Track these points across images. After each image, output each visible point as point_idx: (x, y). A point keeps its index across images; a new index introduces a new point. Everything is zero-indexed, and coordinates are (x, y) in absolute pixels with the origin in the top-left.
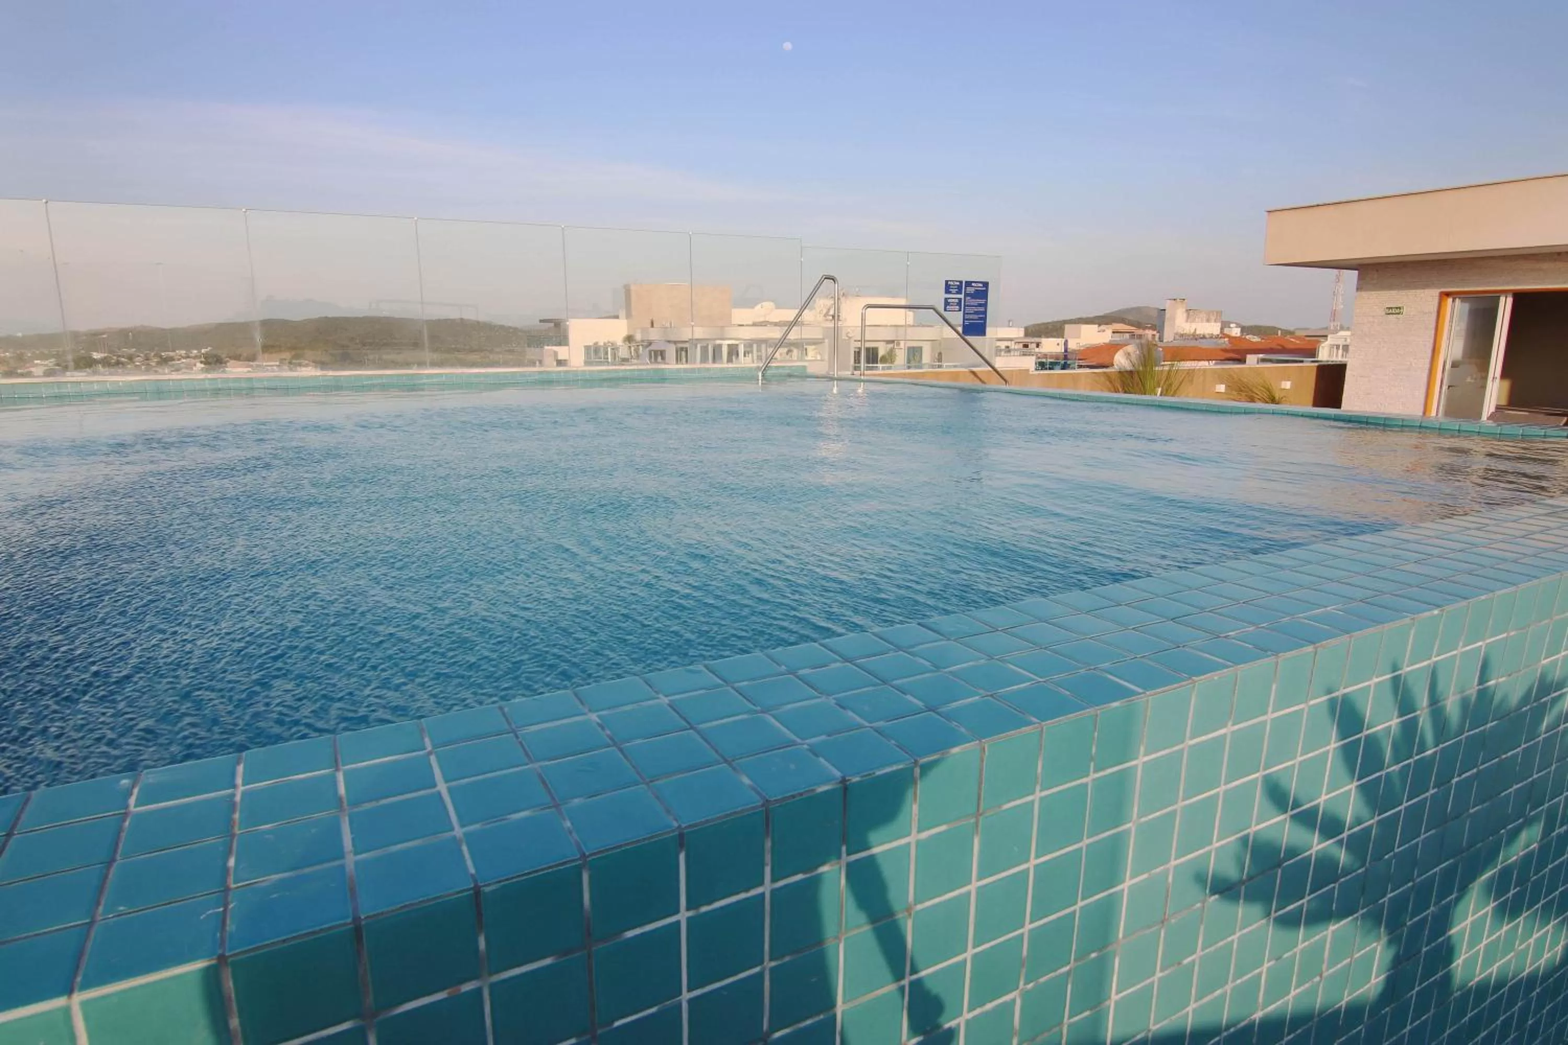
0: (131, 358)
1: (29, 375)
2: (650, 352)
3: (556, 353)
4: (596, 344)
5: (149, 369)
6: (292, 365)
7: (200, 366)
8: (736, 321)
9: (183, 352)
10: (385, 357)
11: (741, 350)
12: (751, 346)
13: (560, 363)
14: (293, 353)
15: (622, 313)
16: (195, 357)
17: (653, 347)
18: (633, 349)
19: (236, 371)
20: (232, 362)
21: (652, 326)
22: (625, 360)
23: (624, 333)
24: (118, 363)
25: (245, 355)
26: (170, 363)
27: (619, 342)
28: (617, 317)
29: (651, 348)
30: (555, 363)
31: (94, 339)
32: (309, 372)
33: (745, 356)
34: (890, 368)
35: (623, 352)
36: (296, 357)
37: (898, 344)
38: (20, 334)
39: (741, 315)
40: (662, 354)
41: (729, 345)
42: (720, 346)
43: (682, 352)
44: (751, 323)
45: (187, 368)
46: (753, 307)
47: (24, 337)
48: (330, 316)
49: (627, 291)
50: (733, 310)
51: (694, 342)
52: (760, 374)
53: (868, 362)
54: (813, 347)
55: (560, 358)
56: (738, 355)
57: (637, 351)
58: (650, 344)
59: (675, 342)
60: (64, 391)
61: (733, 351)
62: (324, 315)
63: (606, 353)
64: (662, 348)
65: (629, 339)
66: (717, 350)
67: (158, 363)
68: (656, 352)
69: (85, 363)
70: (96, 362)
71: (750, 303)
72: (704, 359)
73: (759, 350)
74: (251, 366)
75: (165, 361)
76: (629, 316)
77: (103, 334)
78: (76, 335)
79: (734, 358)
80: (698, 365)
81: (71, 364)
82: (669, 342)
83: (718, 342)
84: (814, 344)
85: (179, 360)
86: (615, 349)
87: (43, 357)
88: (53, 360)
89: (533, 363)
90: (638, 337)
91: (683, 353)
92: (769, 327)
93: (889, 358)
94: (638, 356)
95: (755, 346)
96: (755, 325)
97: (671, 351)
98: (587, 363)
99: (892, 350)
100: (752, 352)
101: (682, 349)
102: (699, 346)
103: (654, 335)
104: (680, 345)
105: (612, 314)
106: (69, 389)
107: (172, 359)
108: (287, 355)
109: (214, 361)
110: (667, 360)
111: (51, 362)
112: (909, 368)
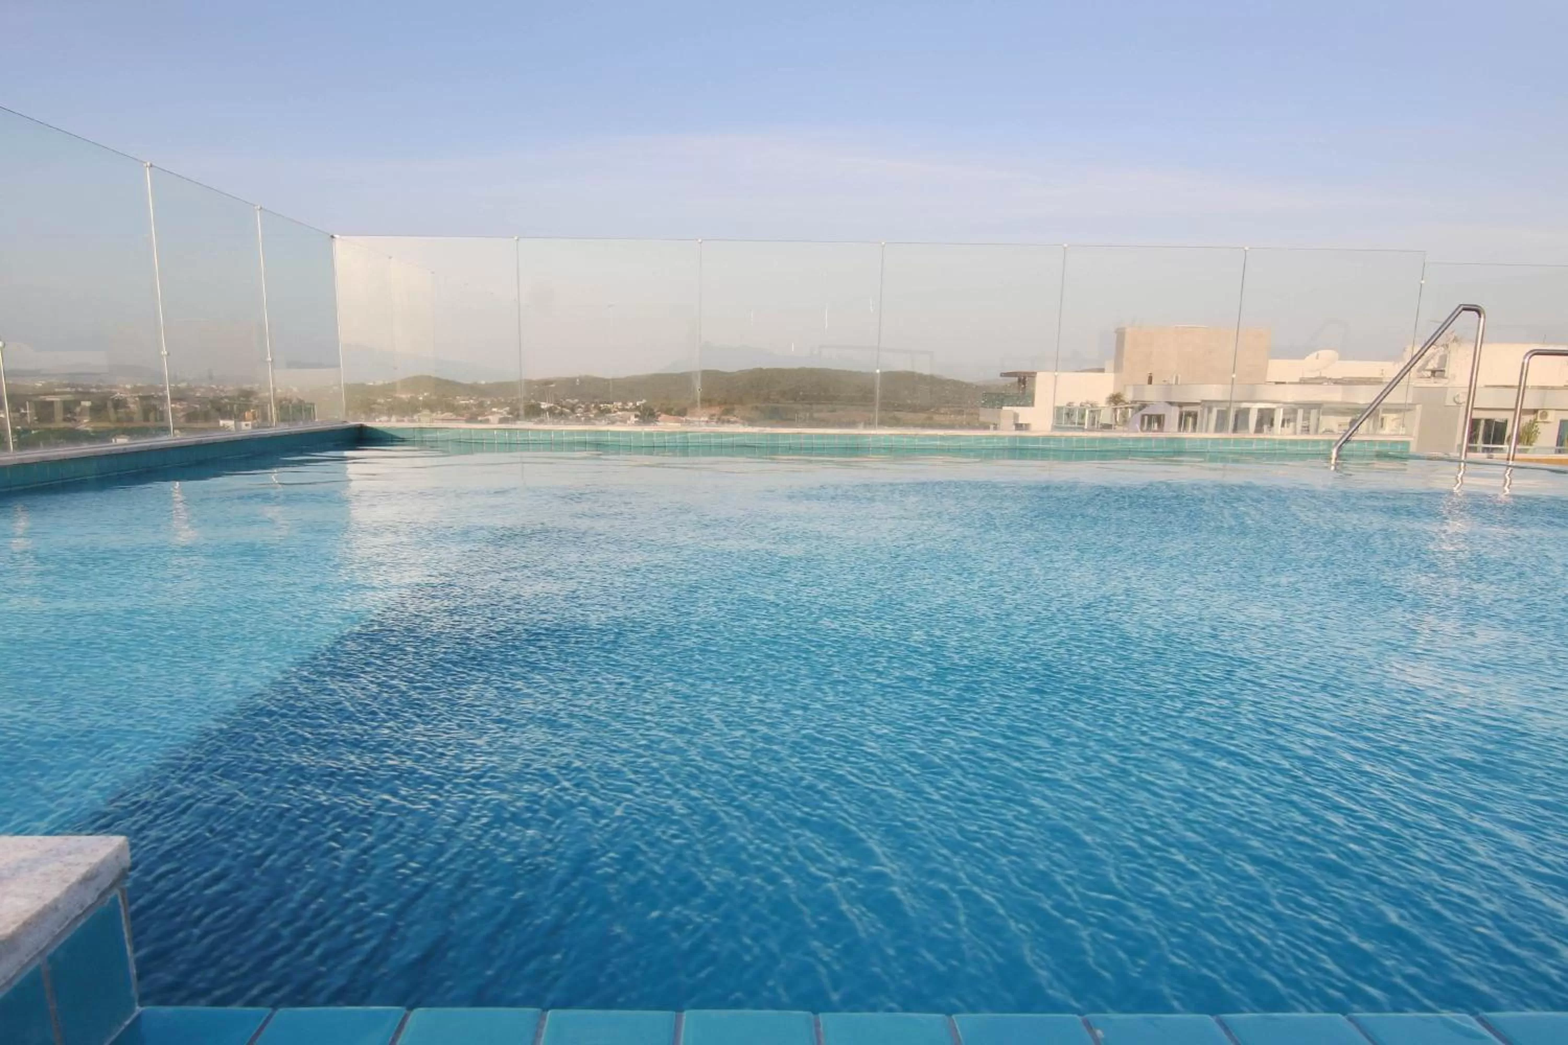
0: (573, 410)
1: (487, 421)
2: (1143, 416)
3: (1016, 416)
4: (1070, 404)
5: (588, 421)
6: (721, 421)
7: (633, 419)
8: (1273, 376)
9: (619, 404)
10: (816, 415)
11: (1279, 417)
12: (1295, 412)
13: (1019, 426)
14: (723, 408)
15: (1109, 365)
16: (630, 410)
17: (1145, 411)
18: (1119, 412)
19: (667, 426)
20: (663, 416)
21: (1150, 382)
22: (1108, 427)
23: (1110, 391)
24: (561, 413)
25: (676, 409)
26: (608, 415)
27: (1102, 402)
28: (1102, 370)
29: (1144, 412)
30: (1014, 427)
31: (544, 387)
32: (738, 429)
33: (1283, 425)
34: (1525, 451)
35: (1106, 417)
36: (728, 412)
37: (1545, 415)
38: (483, 382)
39: (1279, 369)
40: (1160, 419)
41: (1260, 410)
42: (1247, 411)
43: (1188, 417)
44: (1297, 380)
45: (621, 421)
46: (1303, 358)
47: (486, 384)
48: (765, 367)
49: (1120, 335)
50: (1271, 361)
51: (1208, 405)
52: (1334, 452)
53: (1486, 441)
54: (1394, 416)
55: (1020, 422)
56: (1272, 424)
57: (1124, 415)
58: (1144, 406)
59: (1180, 405)
60: (514, 439)
61: (1266, 418)
62: (758, 366)
63: (1083, 416)
64: (1159, 412)
65: (1115, 399)
66: (1241, 417)
67: (596, 415)
68: (1150, 416)
69: (533, 412)
70: (544, 411)
71: (1298, 353)
72: (1220, 427)
73: (1306, 418)
74: (681, 422)
75: (603, 412)
76: (1118, 368)
77: (552, 383)
78: (529, 383)
79: (1265, 427)
80: (1212, 435)
81: (522, 412)
82: (1171, 403)
83: (1244, 405)
84: (1397, 411)
85: (615, 412)
86: (1095, 411)
87: (500, 405)
88: (508, 408)
89: (985, 427)
90: (1129, 396)
91: (1190, 420)
92: (1325, 386)
93: (1527, 436)
94: (1125, 422)
95: (1300, 413)
96: (1303, 382)
97: (1173, 415)
98: (1055, 428)
99: (1533, 424)
100: (1295, 420)
101: (1189, 414)
102: (1215, 410)
103: (1151, 394)
104: (1185, 409)
105: (1096, 367)
106: (519, 437)
107: (609, 411)
108: (716, 410)
109: (647, 415)
110: (1165, 428)
111: (504, 411)
112: (1560, 452)
